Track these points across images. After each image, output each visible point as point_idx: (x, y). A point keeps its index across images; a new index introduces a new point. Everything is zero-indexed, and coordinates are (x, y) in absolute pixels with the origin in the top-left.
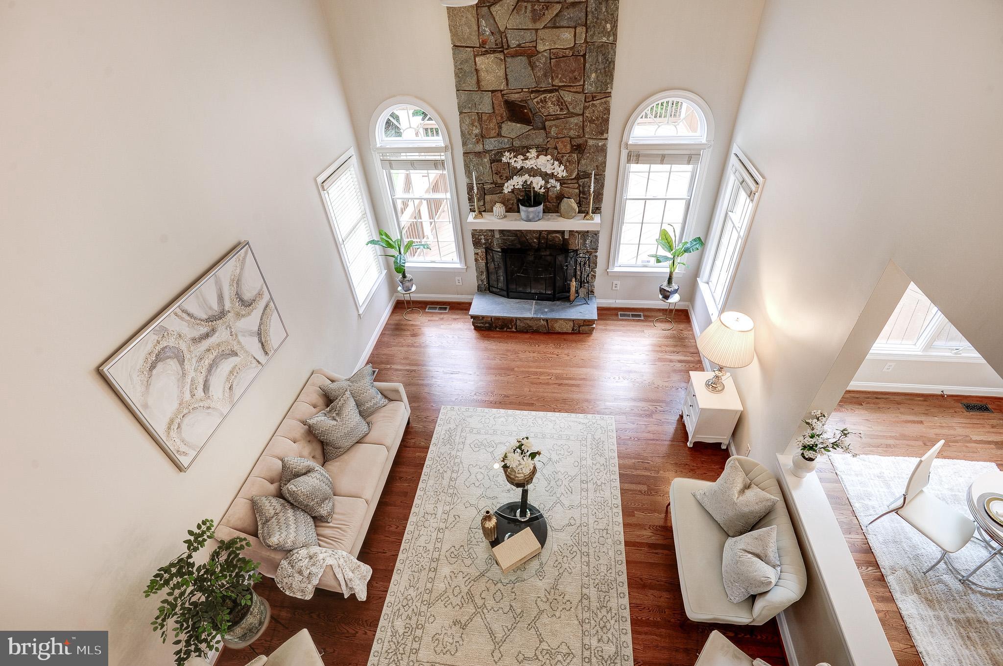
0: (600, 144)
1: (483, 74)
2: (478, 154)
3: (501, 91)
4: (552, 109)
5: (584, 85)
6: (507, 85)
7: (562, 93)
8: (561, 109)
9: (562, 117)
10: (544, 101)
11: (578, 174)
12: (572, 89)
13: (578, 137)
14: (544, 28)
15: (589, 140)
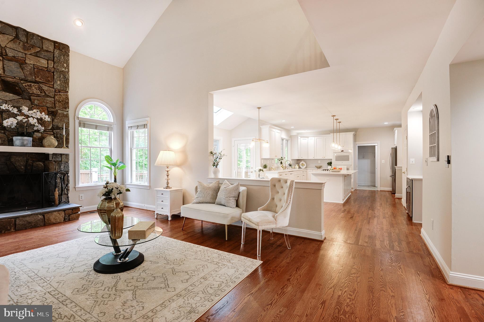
0: (65, 113)
4: (36, 91)
5: (53, 85)
6: (4, 73)
7: (41, 85)
8: (41, 92)
9: (42, 96)
10: (30, 86)
11: (53, 127)
12: (47, 85)
13: (52, 108)
14: (30, 54)
15: (59, 110)
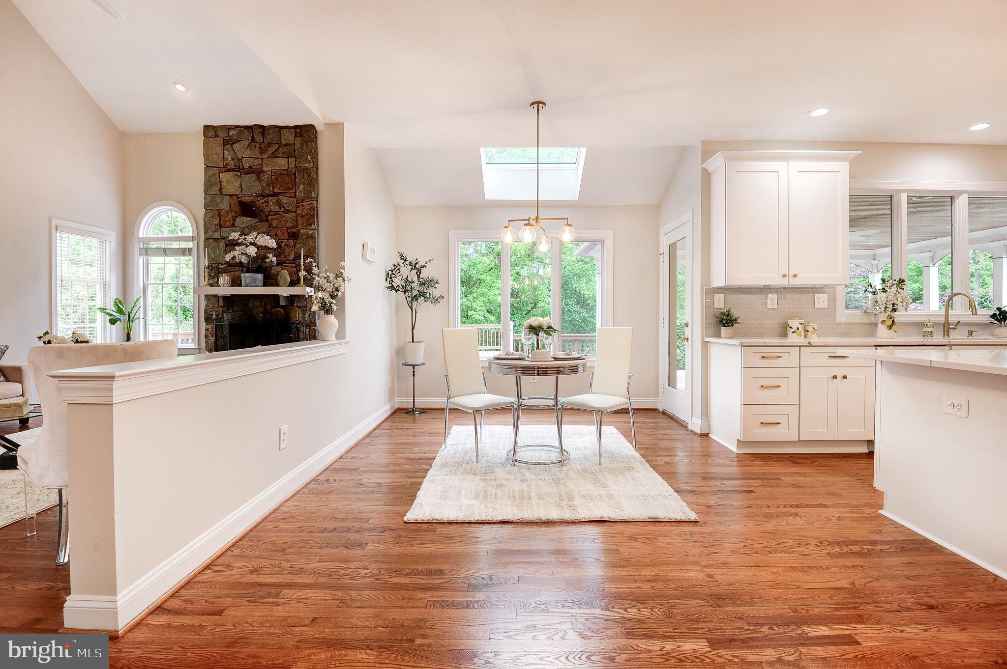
0: (310, 233)
1: (224, 184)
2: (216, 240)
3: (237, 195)
4: (274, 208)
5: (295, 193)
6: (241, 191)
7: (280, 197)
8: (280, 208)
9: (281, 213)
10: (267, 202)
11: (294, 255)
12: (287, 195)
13: (293, 227)
14: (267, 158)
15: (301, 230)
